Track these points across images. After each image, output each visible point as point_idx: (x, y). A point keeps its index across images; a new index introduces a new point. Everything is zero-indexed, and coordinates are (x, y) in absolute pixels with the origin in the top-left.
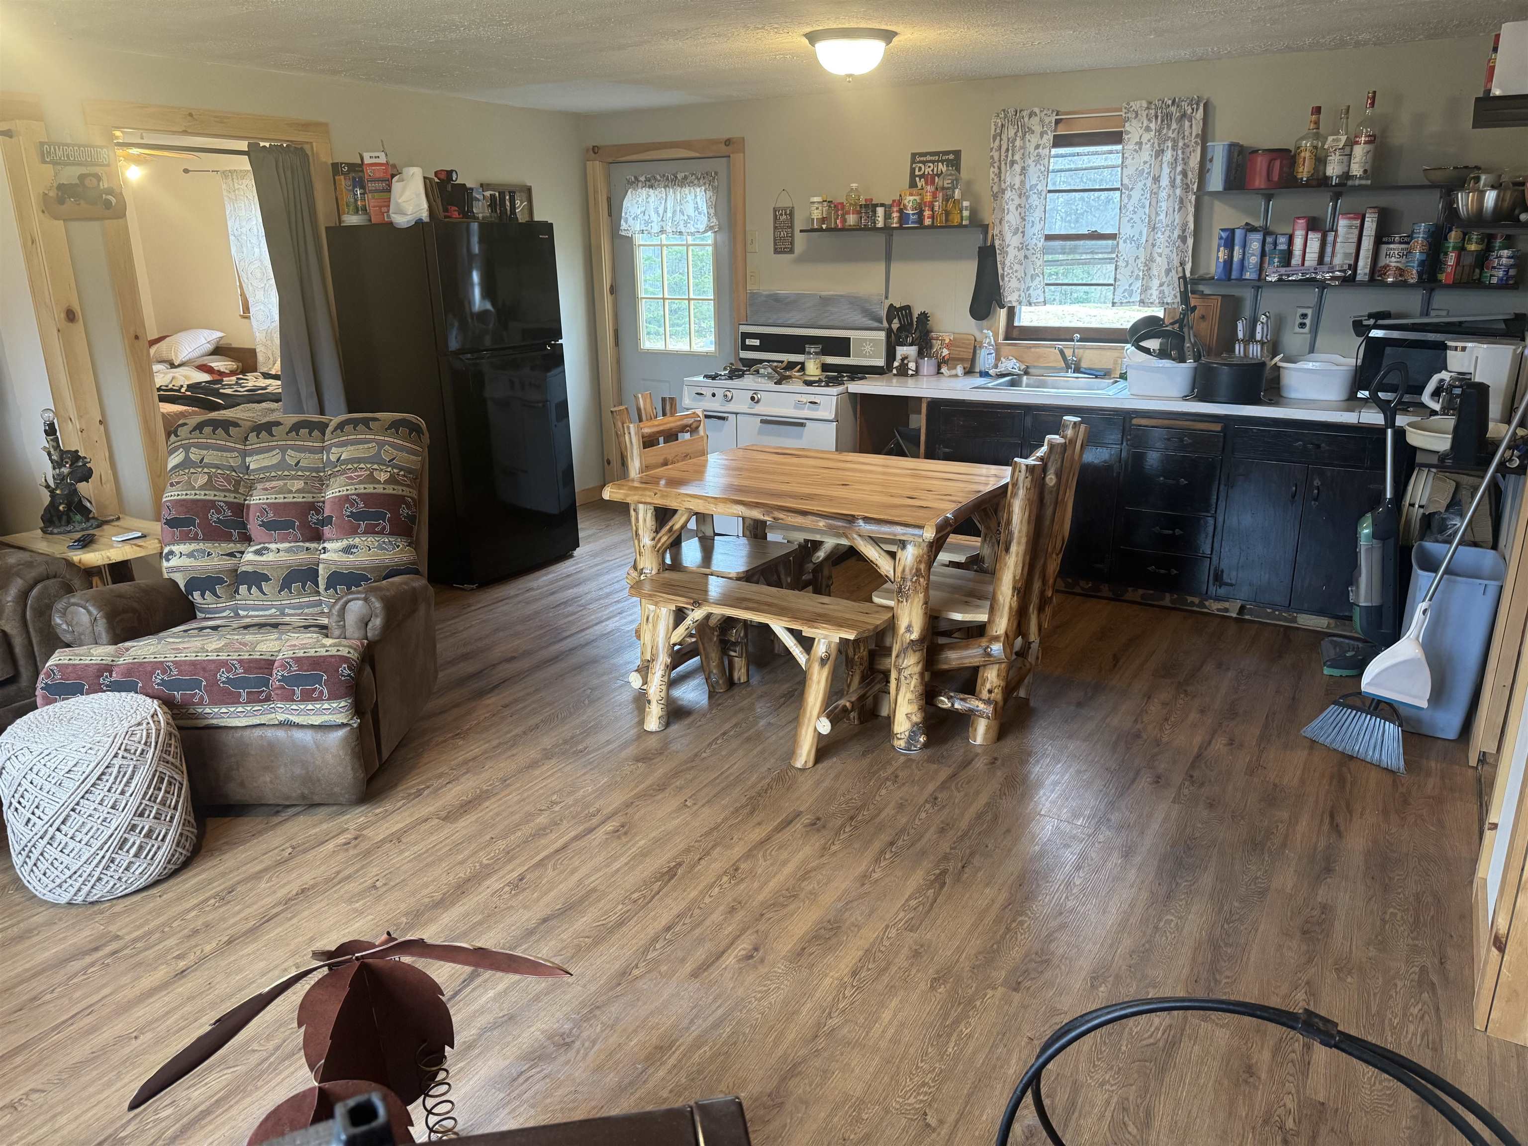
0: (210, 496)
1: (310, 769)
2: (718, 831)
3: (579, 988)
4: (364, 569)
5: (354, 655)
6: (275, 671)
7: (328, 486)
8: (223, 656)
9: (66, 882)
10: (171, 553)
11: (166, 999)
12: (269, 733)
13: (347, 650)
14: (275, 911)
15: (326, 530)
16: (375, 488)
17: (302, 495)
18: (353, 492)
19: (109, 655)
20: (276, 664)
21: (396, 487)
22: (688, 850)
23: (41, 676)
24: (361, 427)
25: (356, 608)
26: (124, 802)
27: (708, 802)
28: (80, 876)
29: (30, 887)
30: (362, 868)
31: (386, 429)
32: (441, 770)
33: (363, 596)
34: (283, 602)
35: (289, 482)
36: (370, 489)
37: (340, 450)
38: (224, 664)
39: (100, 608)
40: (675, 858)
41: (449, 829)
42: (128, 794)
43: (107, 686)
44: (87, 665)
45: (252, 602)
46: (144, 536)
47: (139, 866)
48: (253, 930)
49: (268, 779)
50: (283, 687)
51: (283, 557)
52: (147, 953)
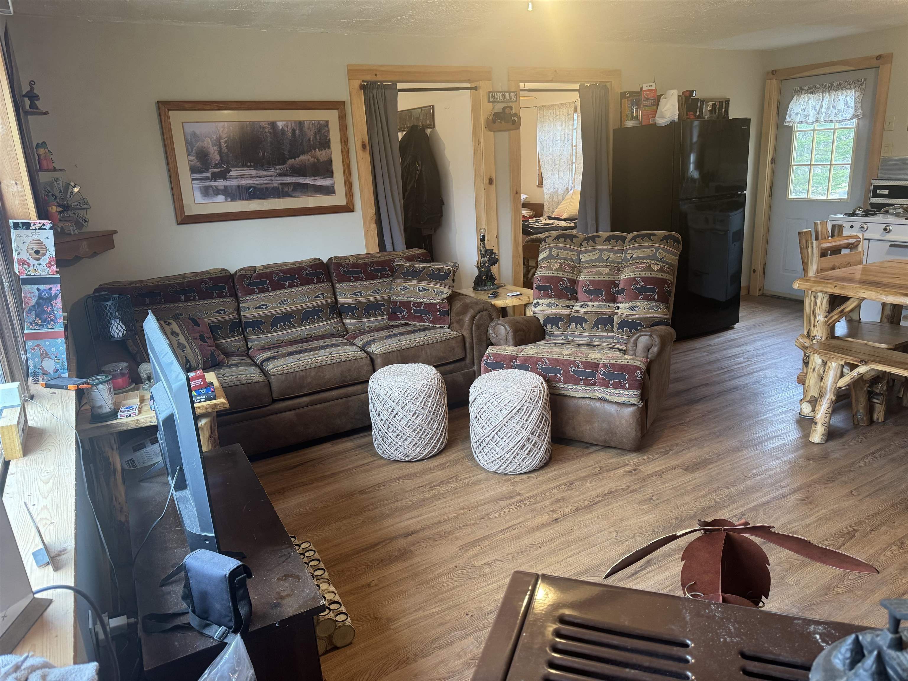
0: (560, 274)
1: (612, 426)
2: (882, 516)
3: (798, 589)
4: (641, 320)
5: (643, 366)
6: (599, 370)
7: (622, 272)
8: (572, 358)
9: (495, 460)
10: (538, 303)
11: (551, 531)
12: (592, 403)
13: (639, 363)
14: (598, 499)
15: (620, 297)
16: (651, 274)
17: (608, 276)
18: (638, 275)
19: (514, 351)
20: (600, 366)
21: (663, 274)
22: (860, 523)
23: (484, 358)
24: (646, 239)
25: (644, 340)
26: (527, 425)
27: (870, 495)
28: (502, 459)
29: (478, 460)
30: (642, 487)
31: (661, 240)
32: (676, 442)
33: (649, 333)
34: (593, 334)
35: (601, 270)
36: (648, 274)
37: (633, 252)
38: (572, 362)
39: (511, 327)
40: (851, 526)
41: (689, 477)
42: (529, 422)
43: (514, 366)
44: (505, 355)
45: (576, 333)
46: (521, 295)
47: (528, 461)
48: (587, 507)
49: (588, 428)
50: (603, 379)
51: (596, 310)
52: (536, 505)
